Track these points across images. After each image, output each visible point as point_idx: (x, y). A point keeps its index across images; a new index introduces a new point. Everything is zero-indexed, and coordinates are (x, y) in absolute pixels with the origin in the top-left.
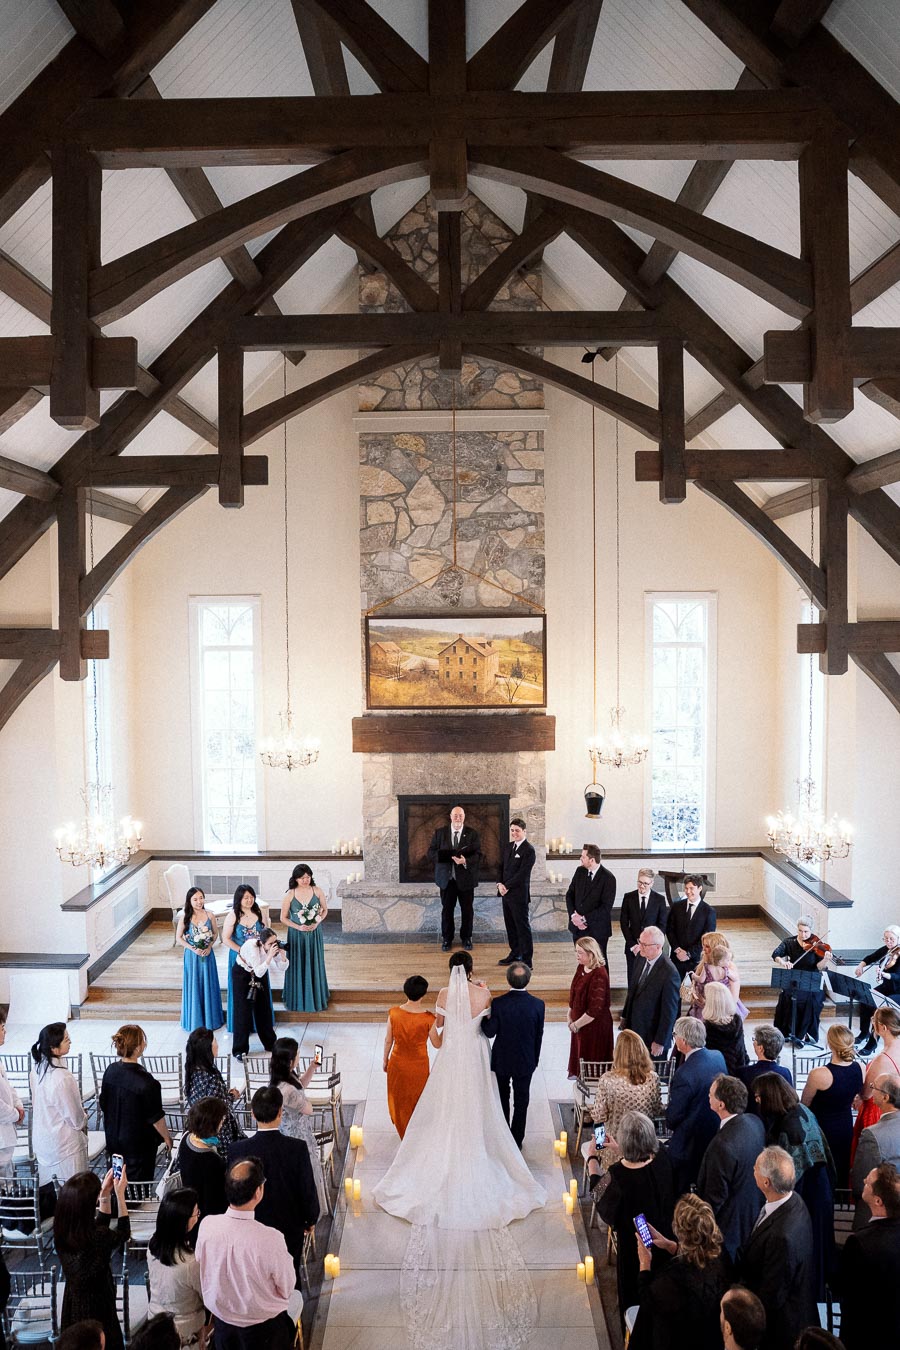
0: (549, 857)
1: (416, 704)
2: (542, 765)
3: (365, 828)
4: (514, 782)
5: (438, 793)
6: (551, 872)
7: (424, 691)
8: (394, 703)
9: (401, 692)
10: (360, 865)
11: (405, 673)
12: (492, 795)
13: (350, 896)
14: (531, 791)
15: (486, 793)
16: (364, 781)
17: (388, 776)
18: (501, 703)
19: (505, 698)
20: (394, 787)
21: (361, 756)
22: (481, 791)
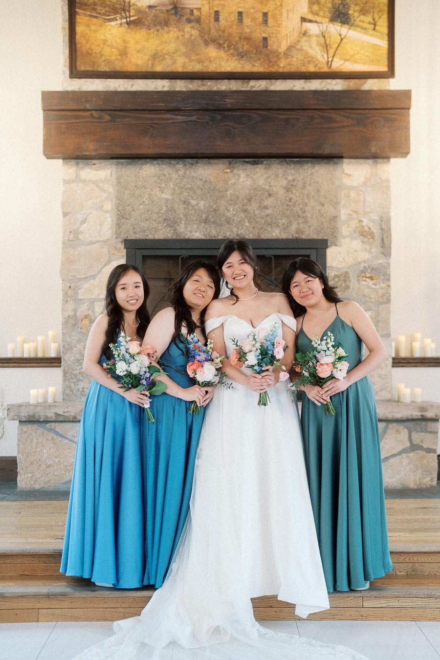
0: (399, 362)
1: (159, 68)
2: (384, 187)
3: (65, 301)
4: (335, 218)
5: (197, 235)
6: (402, 386)
7: (172, 47)
8: (119, 67)
9: (132, 46)
10: (55, 374)
11: (139, 11)
12: (297, 241)
13: (31, 421)
14: (364, 234)
15: (284, 236)
16: (65, 214)
17: (109, 206)
18: (312, 69)
19: (319, 59)
20: (119, 225)
21: (59, 168)
22: (275, 233)
